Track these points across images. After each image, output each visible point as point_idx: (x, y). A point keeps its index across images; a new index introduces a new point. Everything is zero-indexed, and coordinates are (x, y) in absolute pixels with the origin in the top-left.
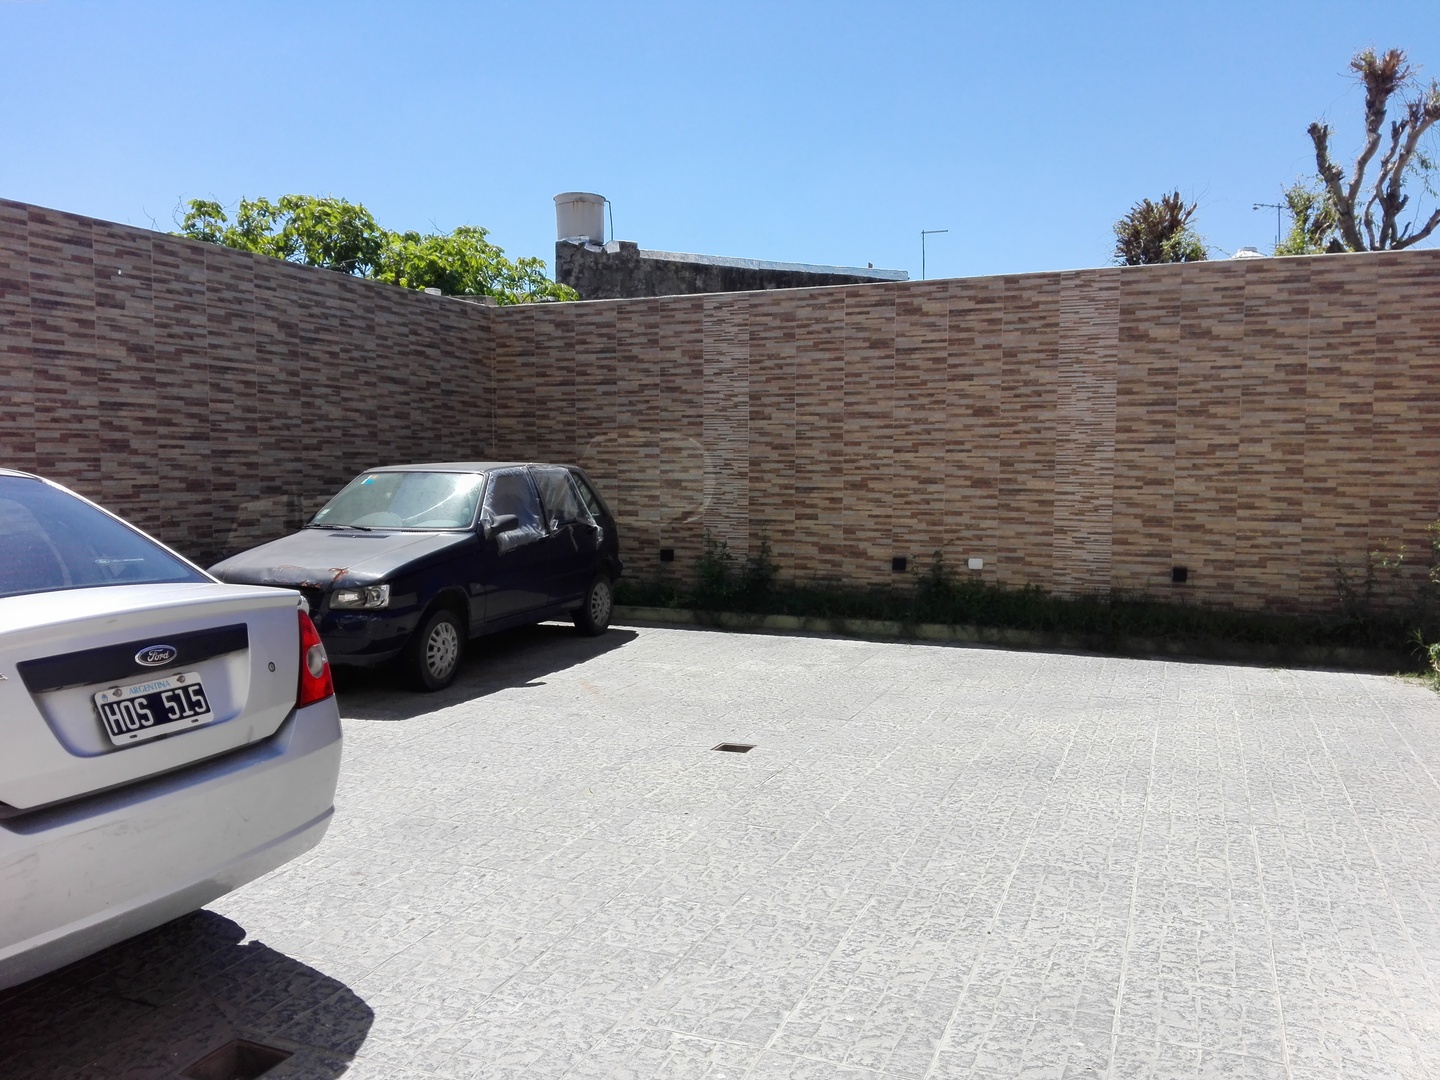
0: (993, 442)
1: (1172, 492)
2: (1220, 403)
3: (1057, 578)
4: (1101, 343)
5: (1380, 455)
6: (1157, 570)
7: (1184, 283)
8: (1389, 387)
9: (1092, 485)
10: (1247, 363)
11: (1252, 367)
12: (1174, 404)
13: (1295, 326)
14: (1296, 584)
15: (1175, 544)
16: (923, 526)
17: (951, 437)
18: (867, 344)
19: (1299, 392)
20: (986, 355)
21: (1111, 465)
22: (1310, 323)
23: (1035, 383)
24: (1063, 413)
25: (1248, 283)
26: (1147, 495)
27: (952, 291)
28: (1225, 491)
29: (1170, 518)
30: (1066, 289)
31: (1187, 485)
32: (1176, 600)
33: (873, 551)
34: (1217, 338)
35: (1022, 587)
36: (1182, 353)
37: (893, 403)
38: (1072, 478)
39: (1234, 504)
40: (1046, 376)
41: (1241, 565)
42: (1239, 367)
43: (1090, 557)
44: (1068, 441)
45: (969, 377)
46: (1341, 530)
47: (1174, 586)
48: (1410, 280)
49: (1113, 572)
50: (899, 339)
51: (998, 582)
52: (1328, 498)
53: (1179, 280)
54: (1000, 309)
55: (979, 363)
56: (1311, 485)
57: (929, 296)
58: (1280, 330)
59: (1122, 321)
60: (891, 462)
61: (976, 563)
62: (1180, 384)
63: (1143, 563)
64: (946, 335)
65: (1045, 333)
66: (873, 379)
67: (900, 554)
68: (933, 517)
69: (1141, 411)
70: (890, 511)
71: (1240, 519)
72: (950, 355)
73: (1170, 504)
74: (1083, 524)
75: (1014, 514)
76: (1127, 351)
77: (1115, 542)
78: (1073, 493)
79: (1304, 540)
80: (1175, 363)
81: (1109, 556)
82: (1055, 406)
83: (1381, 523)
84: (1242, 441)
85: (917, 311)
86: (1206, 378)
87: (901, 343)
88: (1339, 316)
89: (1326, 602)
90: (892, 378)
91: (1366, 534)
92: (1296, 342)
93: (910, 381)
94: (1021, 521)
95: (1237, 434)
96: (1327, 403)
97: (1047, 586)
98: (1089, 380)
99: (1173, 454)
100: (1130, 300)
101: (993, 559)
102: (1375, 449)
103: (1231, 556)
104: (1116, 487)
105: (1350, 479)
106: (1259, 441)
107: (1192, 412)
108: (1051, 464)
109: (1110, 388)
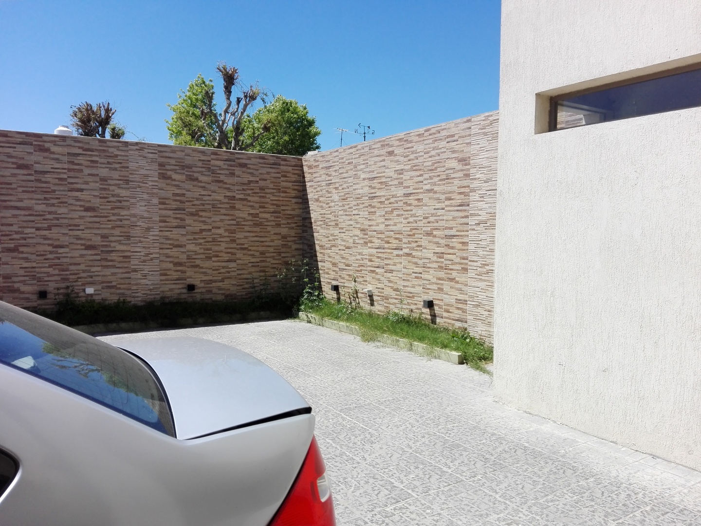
0: (97, 225)
1: (185, 250)
2: (203, 211)
3: (133, 294)
4: (150, 179)
5: (262, 234)
6: (180, 286)
7: (186, 155)
8: (264, 207)
9: (149, 248)
10: (213, 194)
11: (215, 196)
12: (184, 210)
13: (230, 180)
14: (235, 288)
15: (188, 274)
16: (57, 272)
17: (71, 222)
18: (15, 166)
19: (233, 208)
20: (90, 179)
21: (158, 238)
22: (236, 179)
23: (118, 196)
24: (133, 212)
25: (212, 159)
26: (174, 252)
27: (69, 142)
28: (207, 249)
29: (185, 262)
30: (132, 150)
31: (191, 247)
32: (190, 300)
33: (24, 288)
34: (201, 182)
35: (116, 301)
36: (187, 187)
37: (34, 202)
38: (139, 244)
39: (211, 255)
40: (123, 193)
41: (215, 281)
42: (210, 195)
43: (149, 283)
44: (136, 226)
45: (81, 190)
46: (250, 265)
47: (188, 293)
48: (269, 166)
49: (161, 289)
50: (37, 165)
51: (102, 299)
52: (245, 252)
53: (184, 154)
54: (97, 156)
55: (87, 183)
56: (239, 246)
57: (54, 143)
58: (225, 181)
59: (160, 169)
60: (34, 236)
61: (90, 290)
62: (187, 201)
63: (174, 284)
64: (66, 166)
65: (122, 171)
66: (20, 187)
67: (42, 289)
68: (62, 267)
69: (170, 213)
70: (34, 265)
71: (213, 262)
72: (68, 177)
73: (185, 256)
74: (145, 267)
75: (110, 263)
76: (162, 184)
77: (161, 275)
78: (140, 252)
79: (238, 269)
80: (184, 192)
81: (159, 282)
82: (129, 208)
83: (263, 261)
84: (213, 228)
85: (47, 150)
86: (197, 199)
87: (38, 167)
88: (247, 178)
89: (246, 294)
90: (33, 187)
91: (258, 266)
92: (232, 187)
93: (44, 190)
94: (114, 267)
95: (211, 225)
96: (243, 213)
97: (129, 299)
98: (145, 196)
99: (185, 233)
100: (163, 160)
101: (99, 287)
102: (260, 232)
103: (210, 278)
104: (160, 249)
105: (252, 244)
106: (219, 228)
107: (192, 214)
108: (128, 237)
109: (155, 201)
